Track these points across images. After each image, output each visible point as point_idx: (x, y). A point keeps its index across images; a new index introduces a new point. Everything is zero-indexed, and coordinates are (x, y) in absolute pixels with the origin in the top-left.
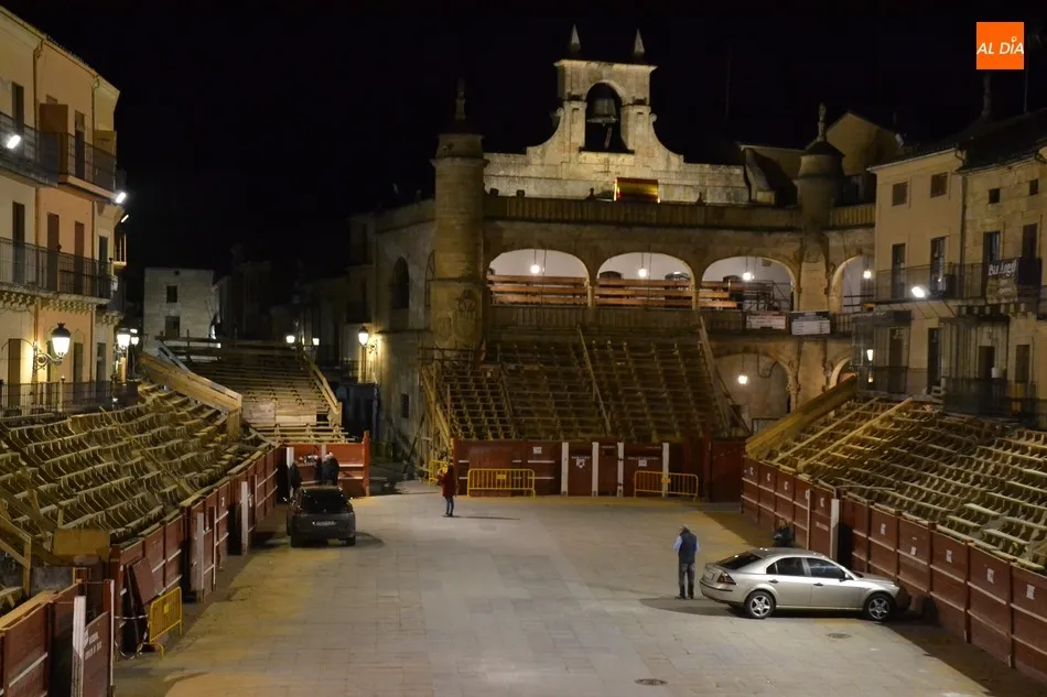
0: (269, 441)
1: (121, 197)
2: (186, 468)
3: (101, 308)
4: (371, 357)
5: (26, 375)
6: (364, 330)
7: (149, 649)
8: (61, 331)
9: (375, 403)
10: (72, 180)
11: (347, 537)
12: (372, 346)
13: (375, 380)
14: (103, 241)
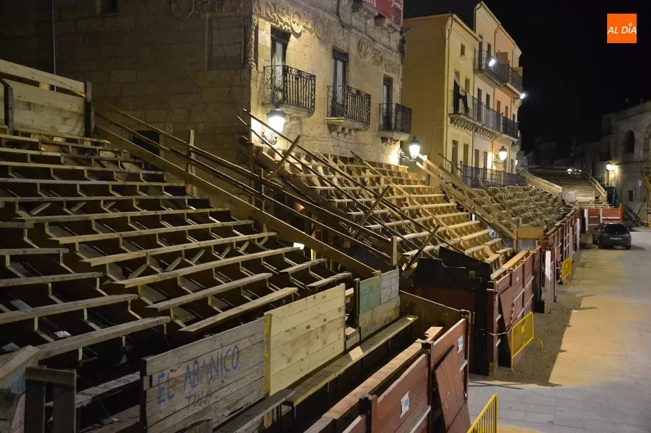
0: (575, 207)
1: (523, 96)
2: (550, 212)
3: (513, 143)
4: (612, 176)
5: (489, 167)
6: (609, 163)
7: (561, 283)
8: (503, 149)
9: (614, 195)
10: (508, 85)
11: (627, 246)
12: (613, 171)
13: (613, 185)
14: (514, 116)
